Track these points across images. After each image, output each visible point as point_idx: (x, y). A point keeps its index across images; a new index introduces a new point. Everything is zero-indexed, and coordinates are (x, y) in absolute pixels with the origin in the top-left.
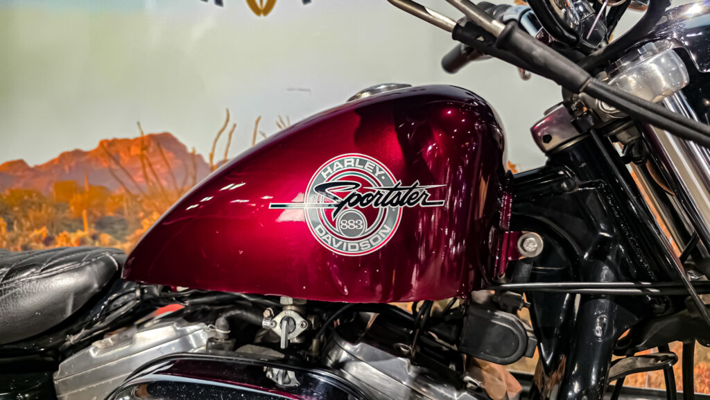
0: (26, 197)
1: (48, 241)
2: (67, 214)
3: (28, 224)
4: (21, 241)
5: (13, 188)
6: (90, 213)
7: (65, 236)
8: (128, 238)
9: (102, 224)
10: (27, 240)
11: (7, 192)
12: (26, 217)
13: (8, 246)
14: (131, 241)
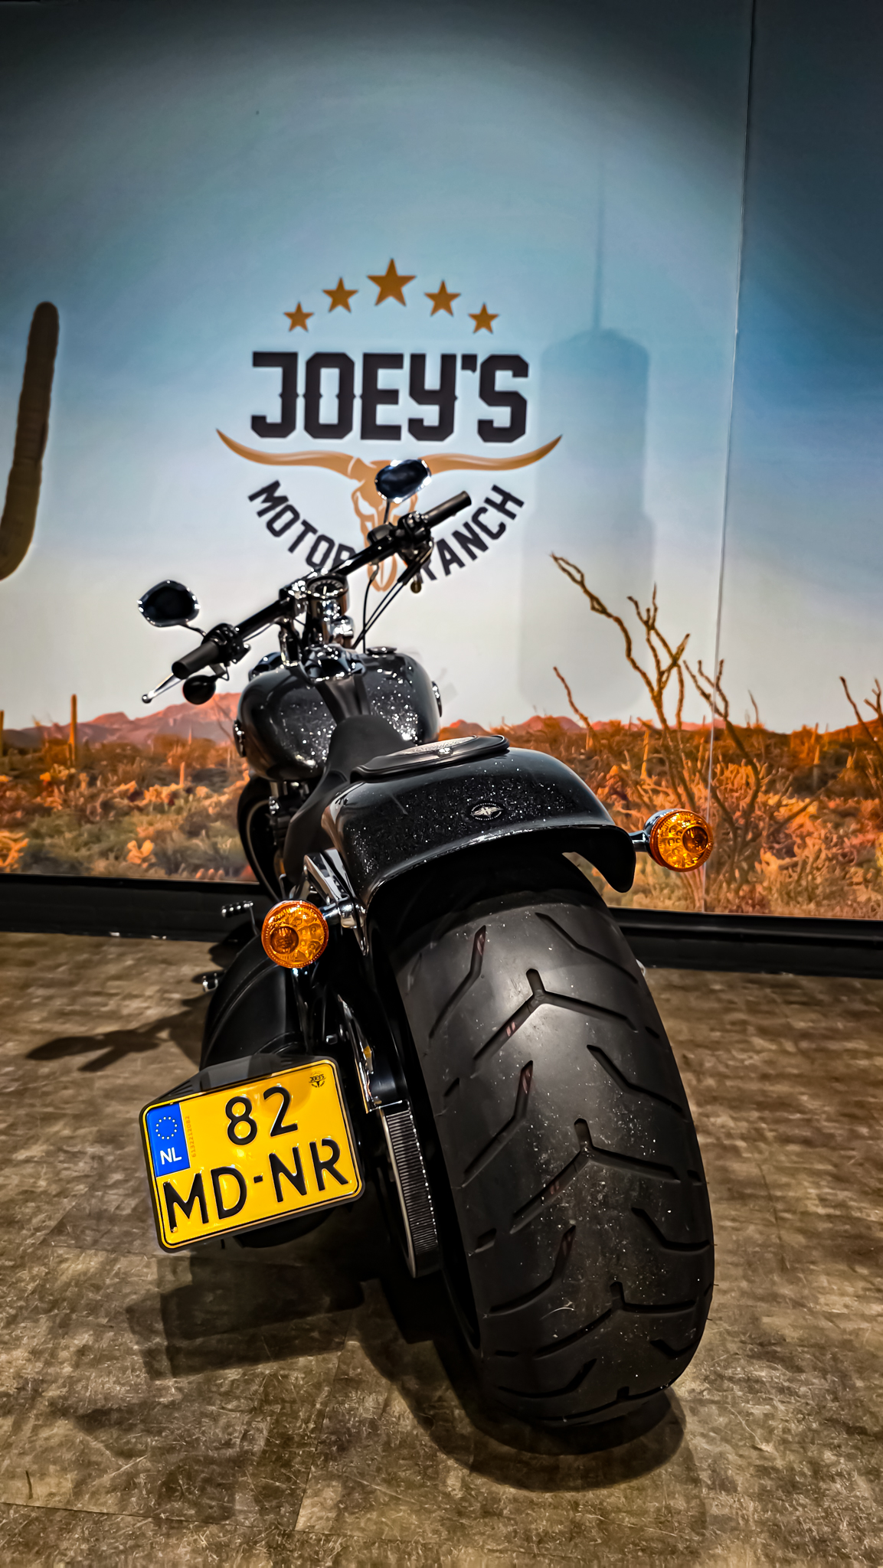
0: (118, 751)
1: (136, 795)
2: (163, 767)
3: (115, 778)
4: (102, 797)
5: (105, 742)
6: (188, 766)
7: (156, 790)
8: (226, 790)
9: (200, 777)
10: (110, 795)
11: (98, 746)
12: (115, 771)
13: (85, 803)
14: (229, 793)
